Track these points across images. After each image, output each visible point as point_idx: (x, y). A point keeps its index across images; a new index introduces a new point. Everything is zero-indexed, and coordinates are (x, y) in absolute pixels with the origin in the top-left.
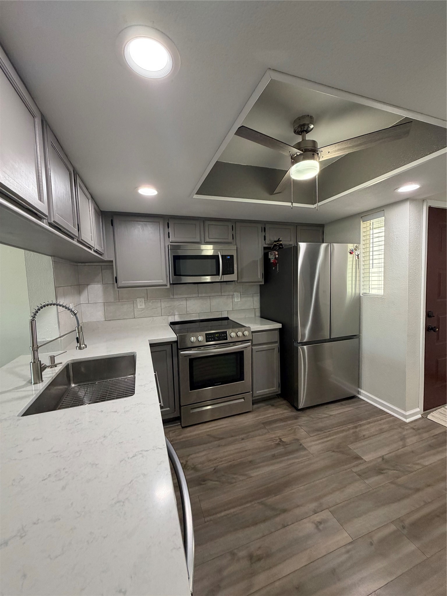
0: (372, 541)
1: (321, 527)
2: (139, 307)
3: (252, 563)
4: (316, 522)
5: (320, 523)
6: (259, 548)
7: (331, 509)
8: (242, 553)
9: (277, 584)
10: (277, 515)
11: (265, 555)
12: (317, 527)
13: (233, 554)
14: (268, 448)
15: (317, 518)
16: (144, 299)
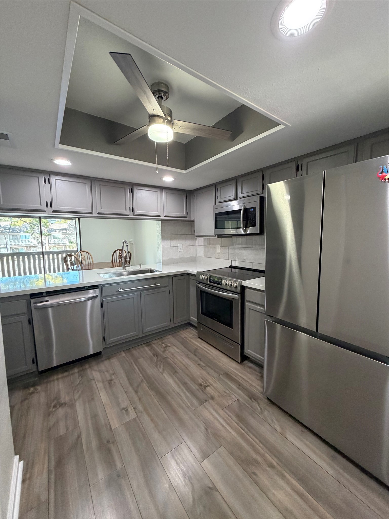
0: (110, 443)
1: (124, 411)
2: (217, 251)
3: (108, 381)
4: (128, 408)
5: (127, 410)
6: (115, 383)
7: (137, 419)
8: (113, 377)
9: (97, 391)
10: (134, 389)
11: (111, 385)
12: (123, 409)
13: (113, 374)
14: (193, 380)
15: (131, 410)
16: (220, 245)
